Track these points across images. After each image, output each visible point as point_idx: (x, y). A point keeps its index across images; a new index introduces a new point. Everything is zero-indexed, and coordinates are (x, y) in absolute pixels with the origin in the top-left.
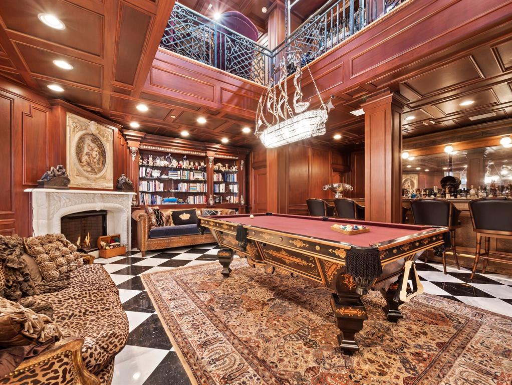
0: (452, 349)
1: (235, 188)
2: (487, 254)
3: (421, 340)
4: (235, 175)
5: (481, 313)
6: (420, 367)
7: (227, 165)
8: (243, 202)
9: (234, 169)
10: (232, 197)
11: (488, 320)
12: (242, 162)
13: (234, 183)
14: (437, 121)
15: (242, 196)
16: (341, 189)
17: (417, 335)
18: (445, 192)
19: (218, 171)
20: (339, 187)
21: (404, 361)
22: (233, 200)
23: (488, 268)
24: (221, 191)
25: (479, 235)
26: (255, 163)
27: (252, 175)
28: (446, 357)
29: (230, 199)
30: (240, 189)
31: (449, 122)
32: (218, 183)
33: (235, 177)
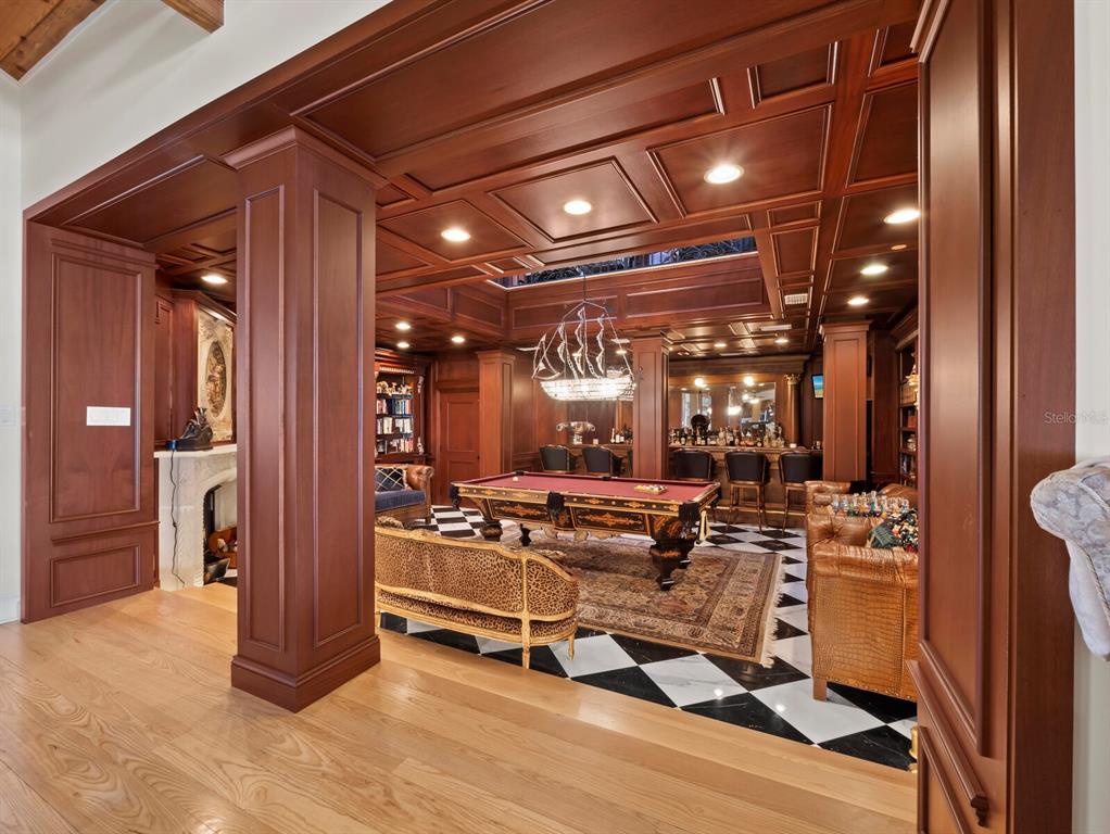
0: (725, 576)
1: (406, 426)
2: (737, 504)
3: (707, 575)
4: (407, 401)
5: (738, 553)
6: (712, 587)
7: (394, 384)
8: (421, 450)
9: (404, 390)
10: (402, 441)
11: (743, 557)
12: (421, 380)
13: (403, 417)
14: (691, 353)
15: (419, 440)
16: (581, 429)
17: (703, 573)
18: (695, 433)
19: (380, 396)
20: (578, 427)
21: (702, 586)
22: (405, 446)
23: (738, 519)
24: (386, 432)
25: (732, 486)
26: (440, 381)
27: (435, 404)
28: (724, 580)
29: (399, 445)
30: (415, 427)
31: (701, 355)
32: (381, 416)
33: (405, 406)
